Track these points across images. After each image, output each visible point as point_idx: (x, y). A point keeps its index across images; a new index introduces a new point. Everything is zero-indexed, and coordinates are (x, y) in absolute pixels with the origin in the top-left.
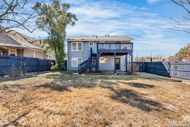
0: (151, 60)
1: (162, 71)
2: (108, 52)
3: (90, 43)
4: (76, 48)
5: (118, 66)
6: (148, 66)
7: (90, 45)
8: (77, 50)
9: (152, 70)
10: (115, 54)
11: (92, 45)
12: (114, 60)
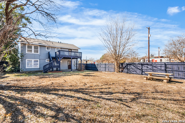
0: (87, 62)
1: (95, 68)
2: (67, 57)
3: (47, 48)
4: (31, 51)
5: (70, 67)
6: (88, 66)
7: (47, 49)
8: (33, 52)
9: (90, 68)
10: (72, 58)
11: (49, 49)
12: (67, 62)
